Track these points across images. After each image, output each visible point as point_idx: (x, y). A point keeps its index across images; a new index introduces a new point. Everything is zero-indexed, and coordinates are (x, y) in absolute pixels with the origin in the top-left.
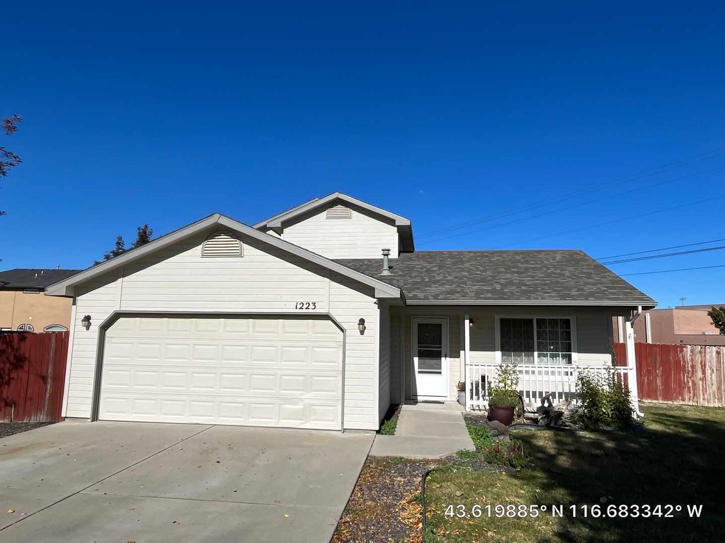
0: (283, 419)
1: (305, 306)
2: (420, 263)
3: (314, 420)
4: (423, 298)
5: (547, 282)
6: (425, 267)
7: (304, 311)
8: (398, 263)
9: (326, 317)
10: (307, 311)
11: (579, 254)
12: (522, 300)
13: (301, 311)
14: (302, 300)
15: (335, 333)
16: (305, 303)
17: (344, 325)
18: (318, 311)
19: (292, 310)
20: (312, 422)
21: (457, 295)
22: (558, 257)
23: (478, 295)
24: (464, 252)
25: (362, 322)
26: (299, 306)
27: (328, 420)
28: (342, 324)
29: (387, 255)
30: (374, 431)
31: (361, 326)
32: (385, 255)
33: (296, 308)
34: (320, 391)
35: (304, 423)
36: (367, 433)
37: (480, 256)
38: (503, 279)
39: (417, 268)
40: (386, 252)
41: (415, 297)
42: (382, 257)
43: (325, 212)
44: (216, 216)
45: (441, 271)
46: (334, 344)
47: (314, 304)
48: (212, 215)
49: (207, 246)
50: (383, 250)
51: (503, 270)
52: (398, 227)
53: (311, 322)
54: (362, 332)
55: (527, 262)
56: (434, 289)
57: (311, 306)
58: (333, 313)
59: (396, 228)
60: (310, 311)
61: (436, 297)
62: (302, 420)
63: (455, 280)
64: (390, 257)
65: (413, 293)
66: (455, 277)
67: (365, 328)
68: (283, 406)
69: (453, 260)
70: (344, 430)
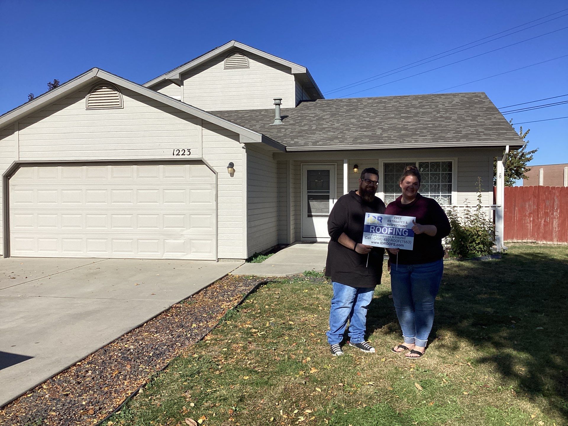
0: (167, 252)
1: (181, 153)
2: (315, 112)
3: (194, 252)
4: (303, 144)
5: (429, 126)
6: (317, 116)
7: (181, 157)
8: (294, 112)
9: (200, 162)
10: (183, 157)
11: (480, 97)
12: (395, 143)
13: (178, 157)
14: (178, 148)
15: (209, 177)
16: (181, 150)
17: (215, 168)
18: (193, 157)
19: (169, 156)
20: (192, 254)
21: (337, 141)
22: (457, 100)
23: (355, 140)
24: (364, 99)
25: (231, 165)
26: (176, 153)
27: (206, 252)
28: (214, 168)
29: (279, 104)
30: (244, 259)
31: (230, 169)
32: (276, 104)
33: (174, 155)
34: (197, 227)
35: (186, 255)
36: (238, 261)
37: (378, 103)
38: (388, 124)
39: (310, 117)
40: (278, 102)
41: (296, 144)
42: (274, 107)
43: (223, 62)
44: (95, 70)
45: (331, 119)
46: (209, 186)
47: (189, 150)
48: (91, 69)
49: (90, 99)
50: (275, 100)
51: (393, 116)
52: (295, 75)
53: (187, 166)
54: (232, 175)
55: (421, 107)
56: (316, 137)
57: (187, 153)
58: (206, 158)
59: (293, 76)
60: (186, 157)
61: (315, 143)
62: (183, 252)
63: (341, 127)
64: (282, 107)
65: (296, 140)
66: (341, 125)
67: (234, 171)
68: (166, 241)
69: (348, 108)
70: (218, 260)
